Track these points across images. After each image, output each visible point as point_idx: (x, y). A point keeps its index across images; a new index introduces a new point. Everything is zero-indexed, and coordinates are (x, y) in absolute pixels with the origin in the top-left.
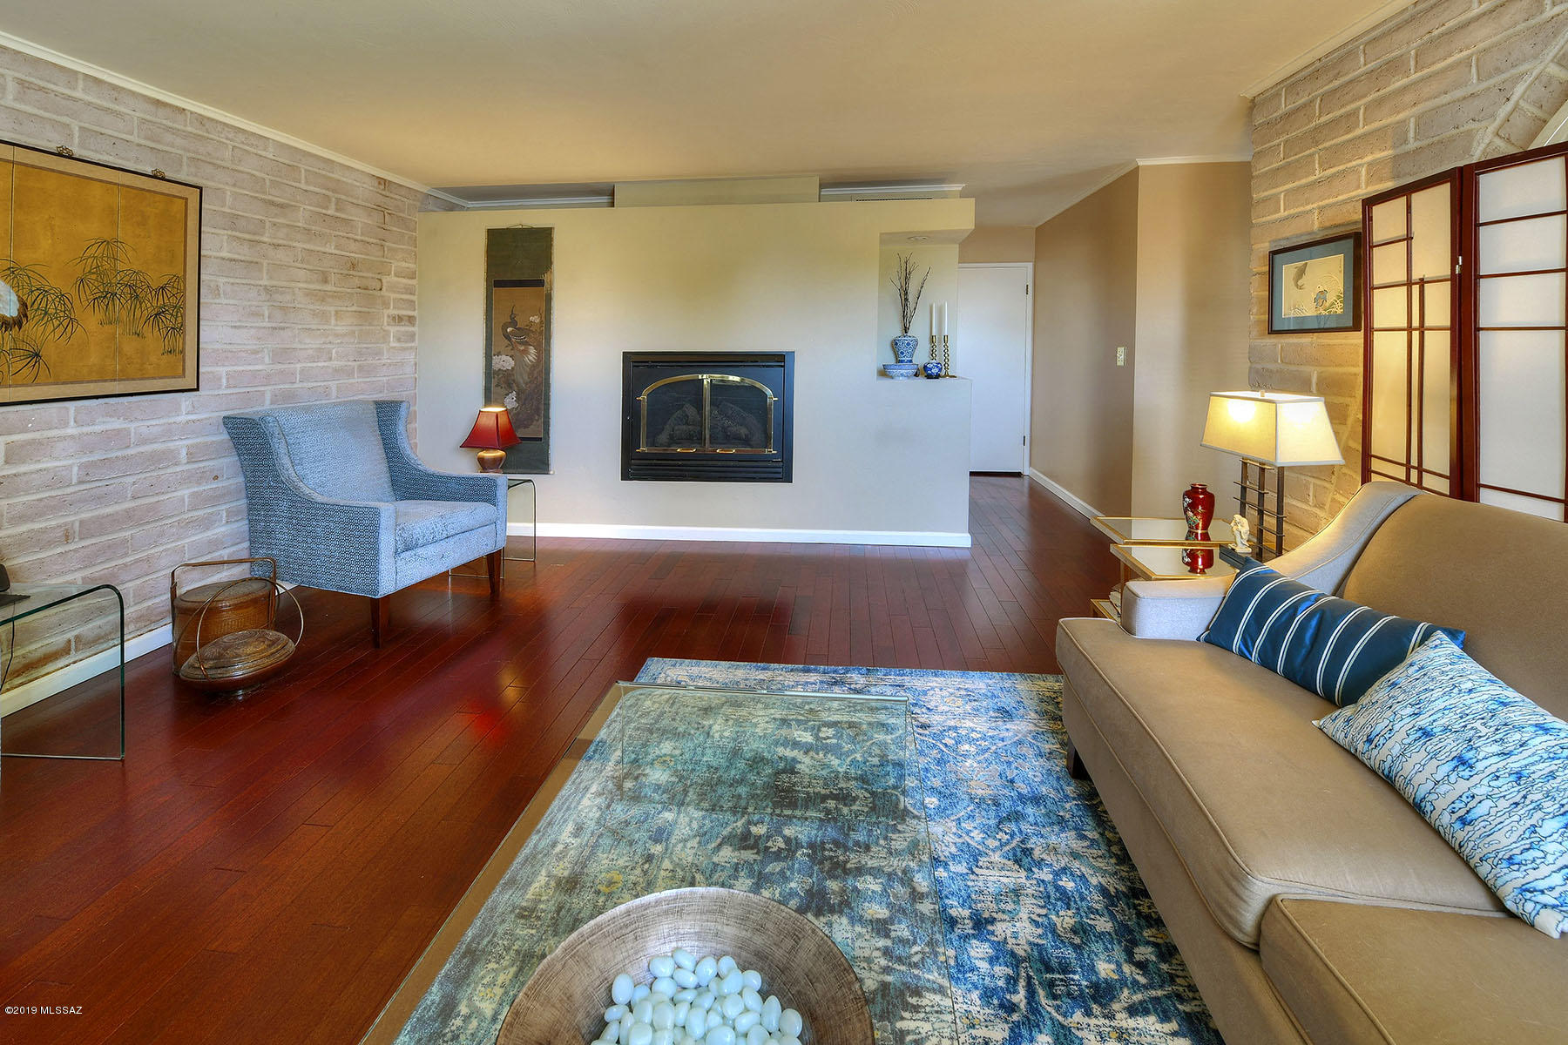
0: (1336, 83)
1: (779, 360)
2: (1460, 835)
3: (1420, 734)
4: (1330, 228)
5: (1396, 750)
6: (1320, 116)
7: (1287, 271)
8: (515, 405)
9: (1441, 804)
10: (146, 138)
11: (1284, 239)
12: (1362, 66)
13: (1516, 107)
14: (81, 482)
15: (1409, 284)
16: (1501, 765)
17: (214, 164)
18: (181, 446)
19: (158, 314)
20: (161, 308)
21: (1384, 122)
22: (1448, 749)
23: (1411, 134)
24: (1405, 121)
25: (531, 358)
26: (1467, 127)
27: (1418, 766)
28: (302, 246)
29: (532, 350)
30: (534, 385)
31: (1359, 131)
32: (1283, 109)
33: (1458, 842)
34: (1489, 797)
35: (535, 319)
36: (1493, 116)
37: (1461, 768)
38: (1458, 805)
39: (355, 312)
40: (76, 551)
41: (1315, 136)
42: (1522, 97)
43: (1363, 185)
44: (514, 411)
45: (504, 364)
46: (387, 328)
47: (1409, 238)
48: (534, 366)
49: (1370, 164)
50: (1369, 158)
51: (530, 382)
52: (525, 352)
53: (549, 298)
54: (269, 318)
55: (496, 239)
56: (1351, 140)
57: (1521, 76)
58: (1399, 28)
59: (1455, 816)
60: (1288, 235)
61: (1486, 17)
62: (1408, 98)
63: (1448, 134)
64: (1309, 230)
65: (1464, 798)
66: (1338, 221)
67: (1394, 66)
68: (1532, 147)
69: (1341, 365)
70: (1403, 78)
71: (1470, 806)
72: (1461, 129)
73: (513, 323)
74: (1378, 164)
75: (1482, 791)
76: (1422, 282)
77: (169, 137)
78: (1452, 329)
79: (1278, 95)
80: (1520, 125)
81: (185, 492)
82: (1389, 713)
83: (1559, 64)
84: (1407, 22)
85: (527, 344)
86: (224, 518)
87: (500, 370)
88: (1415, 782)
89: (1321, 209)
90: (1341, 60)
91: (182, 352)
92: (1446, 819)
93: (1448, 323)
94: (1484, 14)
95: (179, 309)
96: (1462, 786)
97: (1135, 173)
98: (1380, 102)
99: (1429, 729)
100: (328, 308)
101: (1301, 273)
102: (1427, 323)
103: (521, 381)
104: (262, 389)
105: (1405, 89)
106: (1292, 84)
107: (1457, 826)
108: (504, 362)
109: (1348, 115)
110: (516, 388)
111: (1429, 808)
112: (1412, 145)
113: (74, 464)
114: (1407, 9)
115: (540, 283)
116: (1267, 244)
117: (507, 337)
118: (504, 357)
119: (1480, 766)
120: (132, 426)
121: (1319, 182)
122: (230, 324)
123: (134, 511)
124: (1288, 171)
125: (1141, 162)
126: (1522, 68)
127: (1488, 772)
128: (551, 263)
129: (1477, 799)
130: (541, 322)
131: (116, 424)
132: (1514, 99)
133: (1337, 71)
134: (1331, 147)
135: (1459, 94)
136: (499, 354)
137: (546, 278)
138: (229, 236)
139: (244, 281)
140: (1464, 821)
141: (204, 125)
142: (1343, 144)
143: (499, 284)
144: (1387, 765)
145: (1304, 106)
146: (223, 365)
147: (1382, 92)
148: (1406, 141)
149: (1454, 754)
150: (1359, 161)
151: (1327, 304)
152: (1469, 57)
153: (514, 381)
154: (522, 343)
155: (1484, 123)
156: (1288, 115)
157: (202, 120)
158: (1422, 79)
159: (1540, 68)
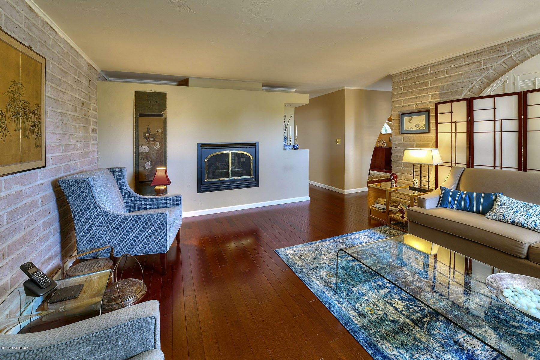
0: (421, 75)
1: (253, 145)
2: (536, 228)
3: (516, 212)
4: (419, 109)
5: (512, 217)
6: (416, 82)
7: (406, 119)
8: (150, 167)
9: (529, 224)
10: (27, 28)
11: (404, 111)
12: (429, 71)
13: (474, 86)
14: (8, 223)
15: (452, 122)
16: (535, 213)
17: (47, 47)
18: (38, 197)
19: (33, 126)
20: (34, 122)
21: (437, 85)
22: (524, 213)
23: (445, 89)
24: (443, 86)
25: (157, 147)
26: (461, 89)
27: (519, 218)
28: (70, 93)
29: (158, 143)
30: (159, 158)
31: (428, 87)
32: (403, 79)
33: (536, 229)
34: (537, 219)
35: (159, 130)
36: (468, 87)
37: (529, 216)
38: (532, 223)
39: (83, 126)
40: (7, 264)
41: (415, 86)
42: (475, 84)
43: (430, 100)
44: (150, 169)
45: (145, 150)
46: (91, 134)
47: (452, 112)
48: (159, 150)
49: (432, 95)
50: (432, 93)
51: (157, 157)
52: (155, 144)
53: (165, 122)
54: (62, 129)
55: (139, 96)
56: (427, 88)
57: (476, 79)
58: (441, 64)
59: (533, 225)
60: (405, 110)
61: (466, 66)
62: (444, 81)
63: (455, 90)
64: (413, 109)
65: (533, 221)
66: (422, 107)
67: (440, 73)
68: (480, 95)
69: (423, 141)
70: (442, 76)
71: (535, 222)
72: (459, 89)
73: (148, 132)
74: (435, 95)
75: (535, 219)
76: (456, 122)
77: (34, 29)
78: (467, 132)
79: (401, 75)
80: (475, 90)
81: (40, 222)
82: (505, 210)
83: (485, 78)
84: (444, 63)
85: (155, 141)
86: (52, 234)
87: (142, 152)
88: (520, 221)
89: (416, 104)
90: (423, 69)
91: (41, 147)
92: (531, 226)
93: (466, 131)
94: (466, 65)
95: (40, 122)
96: (531, 219)
97: (344, 90)
98: (436, 80)
99: (517, 211)
100: (77, 124)
101: (411, 119)
102: (457, 131)
103: (153, 157)
104: (60, 165)
105: (443, 78)
106: (406, 73)
107: (535, 226)
108: (145, 149)
109: (425, 83)
110: (150, 160)
111: (526, 225)
112: (445, 91)
113: (5, 213)
114: (444, 60)
115: (161, 116)
116: (398, 112)
117: (146, 138)
118: (144, 147)
119: (532, 215)
120: (23, 188)
121: (416, 98)
122: (52, 132)
123: (26, 236)
124: (406, 94)
125: (346, 88)
126: (475, 78)
127: (534, 215)
128: (166, 107)
129: (536, 221)
130: (162, 132)
131: (18, 188)
132: (473, 84)
133: (421, 72)
134: (420, 89)
135: (458, 81)
136: (142, 145)
137: (164, 113)
138: (51, 86)
139: (55, 110)
140: (535, 225)
141: (44, 26)
142: (424, 89)
143: (141, 115)
144: (511, 220)
145: (411, 79)
146: (50, 154)
147: (436, 78)
148: (443, 90)
149: (525, 214)
150: (429, 94)
151: (420, 127)
152: (462, 74)
153: (149, 157)
154: (153, 141)
155: (465, 88)
156: (405, 80)
157: (44, 23)
158: (448, 77)
159: (480, 78)
